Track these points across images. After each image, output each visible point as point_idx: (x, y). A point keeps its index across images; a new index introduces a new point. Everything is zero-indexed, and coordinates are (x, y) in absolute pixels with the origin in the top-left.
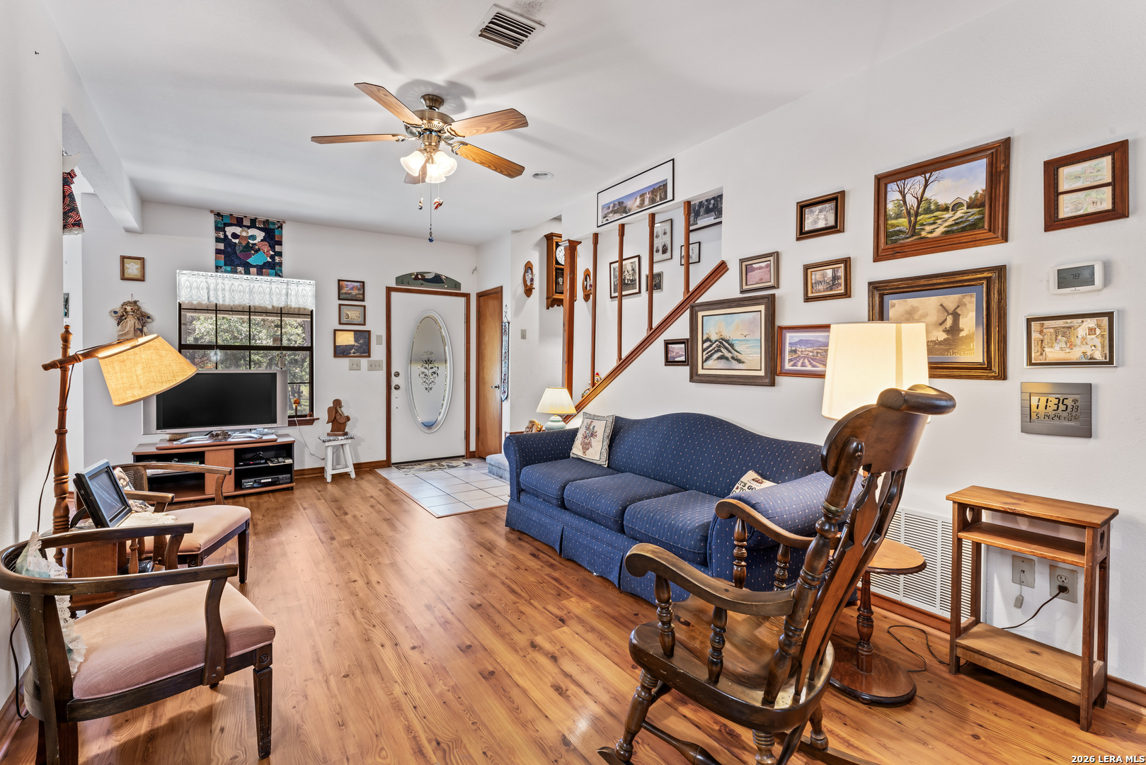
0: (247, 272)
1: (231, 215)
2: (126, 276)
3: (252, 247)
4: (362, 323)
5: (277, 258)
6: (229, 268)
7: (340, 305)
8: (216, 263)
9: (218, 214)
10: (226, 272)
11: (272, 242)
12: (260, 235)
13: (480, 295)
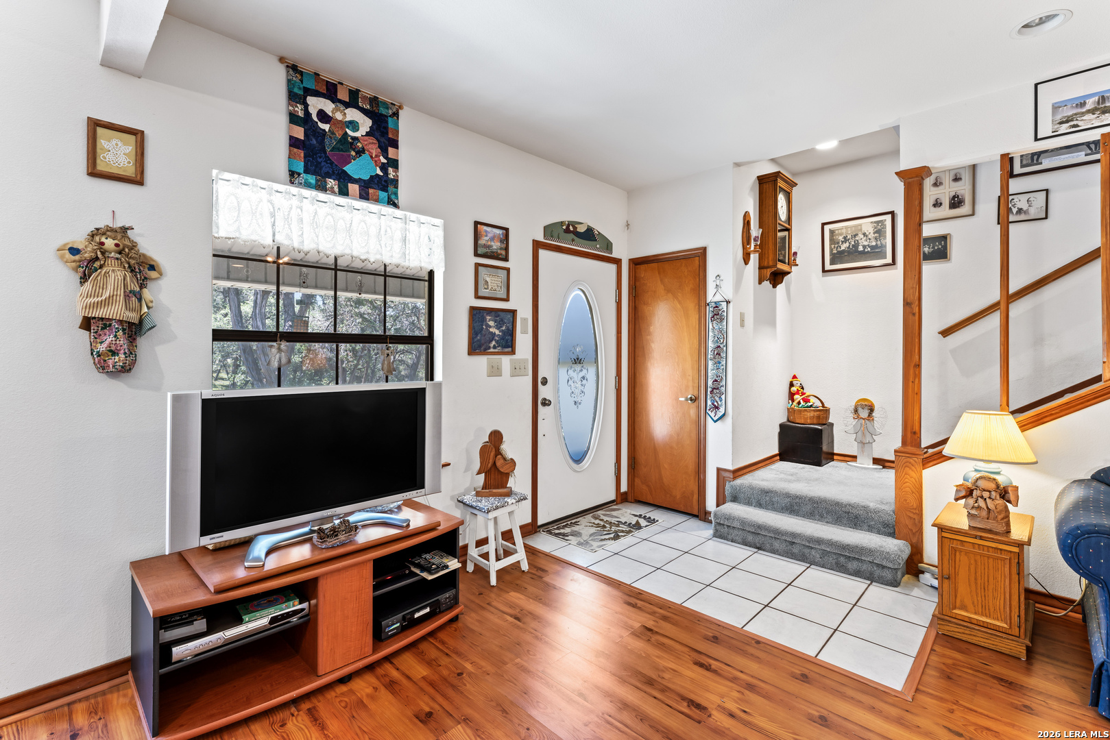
0: (344, 192)
1: (317, 75)
2: (101, 167)
3: (352, 144)
4: (505, 297)
5: (390, 170)
6: (312, 179)
7: (477, 265)
8: (290, 164)
9: (293, 68)
10: (307, 185)
11: (383, 140)
12: (365, 124)
13: (636, 263)
